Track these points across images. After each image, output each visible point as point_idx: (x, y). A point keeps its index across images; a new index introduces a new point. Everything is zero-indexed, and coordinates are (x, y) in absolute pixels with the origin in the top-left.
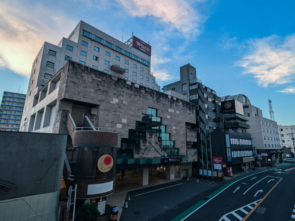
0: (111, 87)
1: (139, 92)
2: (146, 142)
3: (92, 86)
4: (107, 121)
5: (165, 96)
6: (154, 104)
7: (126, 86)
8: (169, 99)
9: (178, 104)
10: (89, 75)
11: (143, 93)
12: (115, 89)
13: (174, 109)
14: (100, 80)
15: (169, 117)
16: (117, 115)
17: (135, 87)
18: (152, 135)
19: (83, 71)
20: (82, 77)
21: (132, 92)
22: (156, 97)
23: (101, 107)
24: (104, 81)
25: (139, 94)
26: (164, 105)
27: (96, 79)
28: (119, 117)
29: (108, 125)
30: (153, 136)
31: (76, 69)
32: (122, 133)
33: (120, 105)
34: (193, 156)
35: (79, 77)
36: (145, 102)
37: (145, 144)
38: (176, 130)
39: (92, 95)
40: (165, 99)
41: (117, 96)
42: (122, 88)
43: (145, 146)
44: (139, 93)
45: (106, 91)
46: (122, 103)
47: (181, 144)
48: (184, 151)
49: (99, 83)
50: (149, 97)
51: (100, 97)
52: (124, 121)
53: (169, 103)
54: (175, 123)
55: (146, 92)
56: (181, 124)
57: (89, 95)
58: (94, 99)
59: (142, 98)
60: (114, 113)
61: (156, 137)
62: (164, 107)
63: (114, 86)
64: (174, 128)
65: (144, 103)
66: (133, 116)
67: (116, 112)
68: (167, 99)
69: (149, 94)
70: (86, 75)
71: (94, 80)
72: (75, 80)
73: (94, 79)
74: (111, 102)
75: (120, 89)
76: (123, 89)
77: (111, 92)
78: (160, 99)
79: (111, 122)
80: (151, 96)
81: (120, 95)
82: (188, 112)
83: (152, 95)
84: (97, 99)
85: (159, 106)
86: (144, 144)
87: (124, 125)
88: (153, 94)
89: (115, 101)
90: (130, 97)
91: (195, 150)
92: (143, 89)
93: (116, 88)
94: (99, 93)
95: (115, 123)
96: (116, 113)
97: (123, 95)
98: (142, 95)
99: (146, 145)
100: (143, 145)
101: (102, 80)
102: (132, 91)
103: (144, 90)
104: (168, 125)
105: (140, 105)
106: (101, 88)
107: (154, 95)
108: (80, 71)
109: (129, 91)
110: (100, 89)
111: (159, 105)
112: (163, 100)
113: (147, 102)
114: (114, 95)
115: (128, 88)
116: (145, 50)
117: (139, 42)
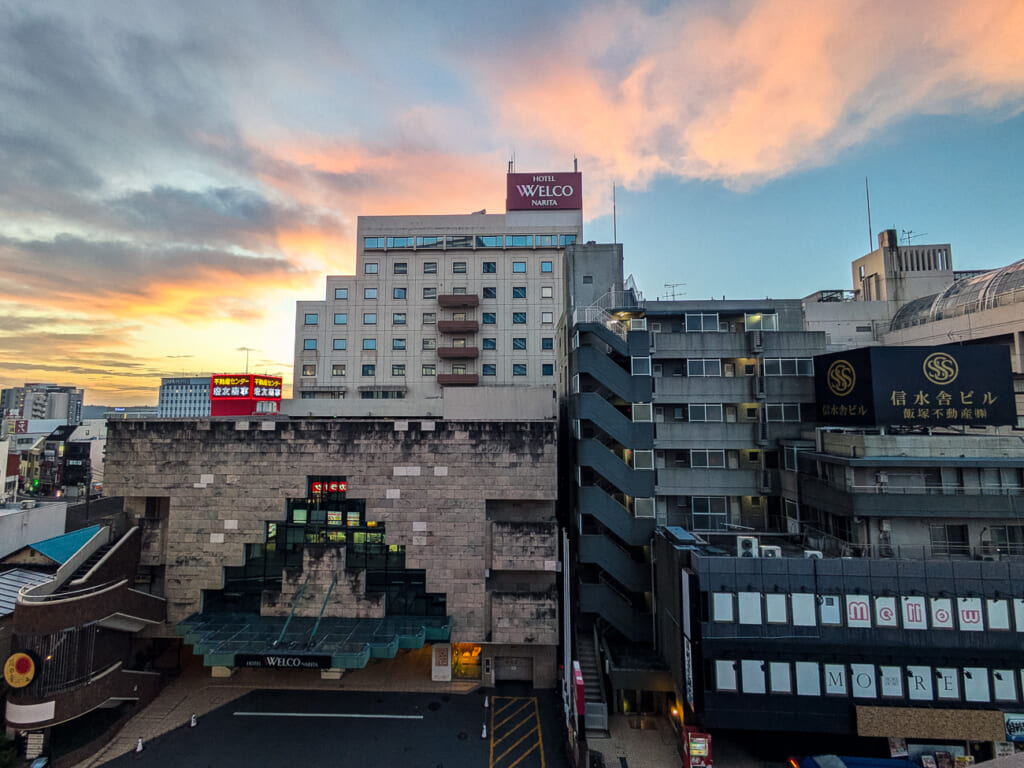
0: (195, 450)
1: (275, 442)
2: (300, 576)
3: (153, 458)
4: (188, 530)
5: (377, 428)
6: (331, 464)
7: (233, 437)
8: (395, 433)
9: (450, 442)
10: (146, 437)
11: (289, 441)
12: (204, 452)
13: (421, 463)
14: (168, 441)
15: (394, 494)
16: (211, 514)
17: (261, 431)
18: (322, 556)
19: (133, 433)
20: (132, 446)
21: (253, 448)
22: (339, 442)
23: (173, 501)
24: (178, 441)
25: (275, 447)
26: (373, 458)
27: (161, 441)
28: (216, 518)
29: (189, 538)
30: (326, 559)
31: (120, 434)
32: (225, 554)
33: (216, 489)
34: (528, 624)
35: (127, 448)
36: (296, 464)
37: (296, 580)
38: (430, 534)
39: (152, 479)
40: (380, 438)
41: (209, 467)
42: (222, 445)
43: (294, 585)
44: (276, 444)
45: (183, 463)
46: (224, 482)
47: (458, 581)
48: (470, 605)
49: (166, 449)
50: (310, 445)
51: (169, 480)
52: (231, 524)
53: (399, 446)
54: (425, 510)
55: (300, 434)
56: (457, 510)
57: (147, 481)
58: (158, 486)
59: (285, 455)
60: (203, 509)
61: (335, 559)
62: (370, 464)
63: (202, 445)
64: (419, 526)
65: (292, 467)
66: (256, 508)
67: (208, 506)
68: (390, 437)
69: (310, 437)
70: (139, 440)
71: (156, 446)
72: (118, 457)
73: (156, 444)
74: (196, 485)
75: (217, 448)
76: (226, 447)
77: (195, 464)
78: (356, 442)
79: (196, 531)
80: (318, 441)
81: (218, 463)
82: (507, 458)
83: (323, 438)
84: (163, 485)
85: (351, 464)
86: (291, 581)
87: (229, 535)
88: (328, 433)
89: (207, 479)
90: (246, 462)
91: (541, 602)
92: (290, 427)
93: (208, 450)
94: (167, 470)
95: (206, 531)
96: (210, 508)
97: (225, 462)
98: (284, 448)
99: (300, 582)
100: (290, 584)
101: (173, 440)
102: (253, 446)
103: (293, 432)
104: (386, 520)
105: (277, 477)
106: (172, 458)
107: (330, 436)
108: (127, 436)
109: (243, 448)
110: (169, 463)
111: (352, 461)
112: (367, 445)
113: (302, 464)
114: (202, 466)
115: (241, 440)
116: (554, 198)
117: (528, 186)
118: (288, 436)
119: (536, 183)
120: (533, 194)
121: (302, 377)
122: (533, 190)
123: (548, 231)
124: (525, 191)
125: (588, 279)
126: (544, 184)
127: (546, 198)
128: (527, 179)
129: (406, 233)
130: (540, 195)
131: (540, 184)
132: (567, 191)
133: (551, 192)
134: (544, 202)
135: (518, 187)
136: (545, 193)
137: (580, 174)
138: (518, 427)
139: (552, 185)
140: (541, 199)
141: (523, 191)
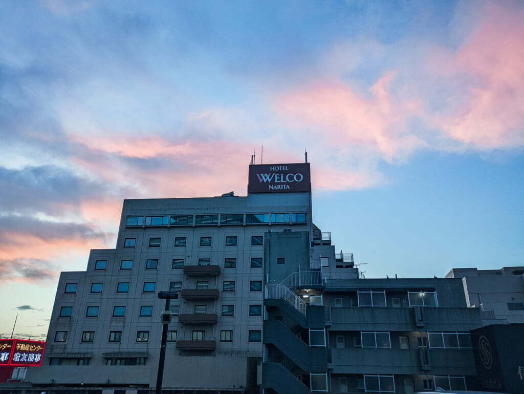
116: (287, 183)
117: (266, 174)
119: (273, 172)
120: (269, 181)
121: (53, 343)
122: (270, 178)
123: (282, 210)
124: (263, 178)
125: (281, 261)
126: (279, 172)
127: (281, 184)
128: (265, 168)
129: (162, 213)
130: (276, 181)
131: (276, 172)
132: (297, 178)
133: (284, 179)
134: (279, 187)
135: (258, 175)
136: (280, 179)
137: (309, 164)
139: (285, 173)
140: (277, 184)
141: (261, 178)
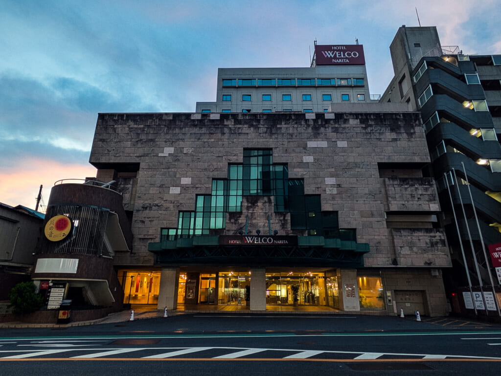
0: (161, 132)
1: (220, 126)
2: (240, 217)
3: (129, 137)
4: (152, 185)
5: (293, 117)
6: (261, 140)
7: (189, 124)
8: (307, 121)
9: (346, 126)
10: (125, 124)
11: (230, 126)
12: (167, 133)
13: (327, 139)
14: (142, 126)
15: (308, 159)
16: (171, 173)
17: (210, 120)
18: (256, 202)
19: (116, 122)
20: (115, 129)
21: (204, 130)
22: (266, 126)
23: (142, 165)
24: (149, 126)
25: (220, 129)
26: (292, 136)
27: (136, 126)
28: (175, 176)
29: (153, 191)
30: (260, 204)
31: (107, 122)
32: (181, 202)
33: (175, 157)
34: (425, 251)
35: (110, 131)
36: (235, 140)
37: (236, 220)
38: (339, 186)
39: (127, 150)
40: (296, 123)
41: (171, 143)
42: (181, 129)
43: (235, 223)
44: (221, 128)
45: (151, 140)
46: (182, 152)
47: (365, 219)
48: (376, 237)
49: (139, 132)
50: (245, 128)
51: (140, 151)
52: (186, 181)
53: (310, 128)
54: (333, 170)
55: (237, 121)
56: (357, 170)
57: (123, 152)
58: (132, 155)
59: (226, 136)
60: (165, 170)
61: (267, 204)
62: (290, 140)
63: (166, 128)
64: (330, 181)
65: (233, 142)
66: (206, 169)
67: (169, 168)
68: (303, 123)
69: (246, 123)
70: (120, 126)
71: (132, 130)
72: (105, 136)
73: (132, 128)
74: (160, 155)
75: (177, 131)
76: (184, 129)
77: (160, 141)
78: (278, 126)
79: (159, 185)
80: (251, 126)
81: (178, 140)
82: (389, 135)
83: (255, 124)
84: (135, 155)
85: (276, 140)
86: (233, 221)
87: (185, 188)
88: (259, 121)
89: (168, 151)
90: (199, 139)
91: (432, 234)
92: (230, 117)
93: (170, 132)
94: (139, 145)
95: (167, 186)
96: (170, 170)
97: (183, 140)
98: (226, 130)
99: (240, 221)
100: (232, 223)
101: (145, 126)
102: (203, 129)
103: (233, 120)
104: (305, 177)
105: (221, 149)
106: (143, 137)
107: (260, 123)
108: (111, 123)
109: (196, 130)
110: (141, 140)
111: (277, 138)
112: (287, 128)
113: (240, 140)
114: (166, 142)
115: (195, 126)
116: (346, 58)
117: (329, 52)
118: (230, 123)
119: (334, 50)
120: (332, 56)
122: (333, 54)
123: (345, 77)
124: (327, 54)
125: (417, 45)
126: (340, 51)
127: (341, 58)
129: (251, 77)
130: (338, 56)
131: (337, 51)
132: (355, 55)
133: (344, 55)
134: (340, 61)
135: (323, 52)
136: (341, 55)
137: (362, 46)
138: (394, 116)
139: (344, 52)
140: (338, 59)
141: (326, 54)
